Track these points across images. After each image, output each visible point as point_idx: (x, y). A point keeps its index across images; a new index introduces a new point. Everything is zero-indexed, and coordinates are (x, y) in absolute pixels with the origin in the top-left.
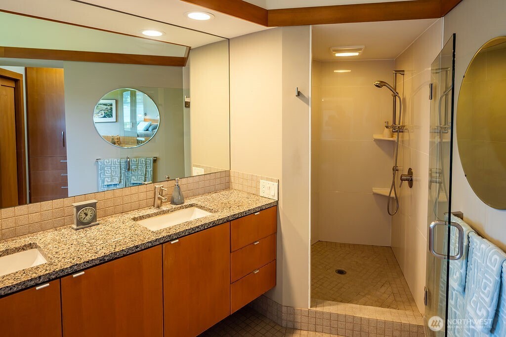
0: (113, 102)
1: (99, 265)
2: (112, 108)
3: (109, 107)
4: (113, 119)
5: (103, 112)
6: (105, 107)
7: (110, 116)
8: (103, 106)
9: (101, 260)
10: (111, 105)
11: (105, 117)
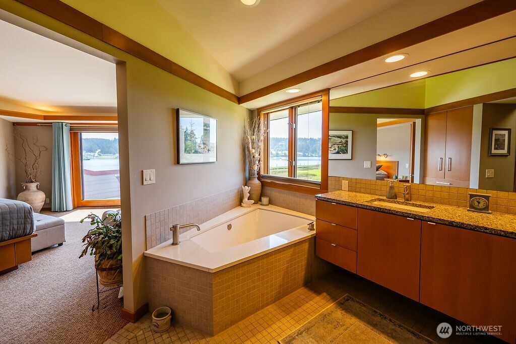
0: (349, 134)
1: (447, 225)
2: (347, 141)
3: (344, 141)
4: (348, 156)
5: (336, 146)
6: (339, 140)
7: (345, 151)
8: (336, 139)
9: (449, 223)
10: (347, 137)
11: (338, 153)
